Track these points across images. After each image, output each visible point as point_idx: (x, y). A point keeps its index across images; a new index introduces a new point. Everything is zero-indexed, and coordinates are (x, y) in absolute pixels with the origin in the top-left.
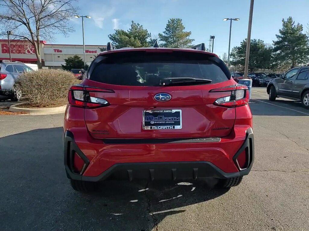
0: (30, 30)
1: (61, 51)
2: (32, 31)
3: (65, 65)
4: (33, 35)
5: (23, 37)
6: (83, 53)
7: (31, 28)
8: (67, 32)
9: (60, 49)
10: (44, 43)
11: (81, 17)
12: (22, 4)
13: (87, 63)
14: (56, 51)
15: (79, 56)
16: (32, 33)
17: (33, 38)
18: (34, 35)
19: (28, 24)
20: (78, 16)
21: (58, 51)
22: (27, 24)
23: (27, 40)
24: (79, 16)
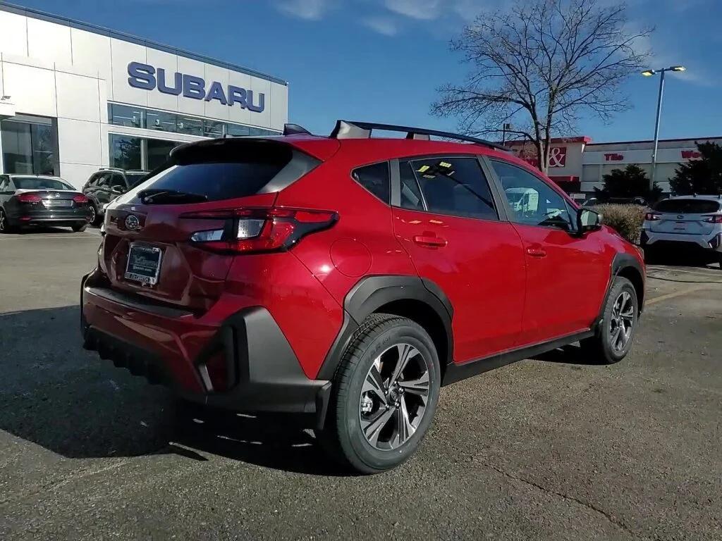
0: (535, 117)
1: (621, 158)
2: (539, 120)
3: (601, 188)
4: (540, 127)
5: (521, 132)
6: (651, 159)
7: (538, 113)
8: (611, 113)
9: (619, 153)
10: (586, 142)
11: (659, 71)
12: (527, 66)
13: (657, 184)
14: (610, 157)
15: (641, 167)
16: (537, 124)
17: (537, 133)
18: (542, 127)
19: (533, 105)
20: (651, 72)
21: (615, 157)
22: (531, 107)
23: (527, 138)
24: (653, 71)
